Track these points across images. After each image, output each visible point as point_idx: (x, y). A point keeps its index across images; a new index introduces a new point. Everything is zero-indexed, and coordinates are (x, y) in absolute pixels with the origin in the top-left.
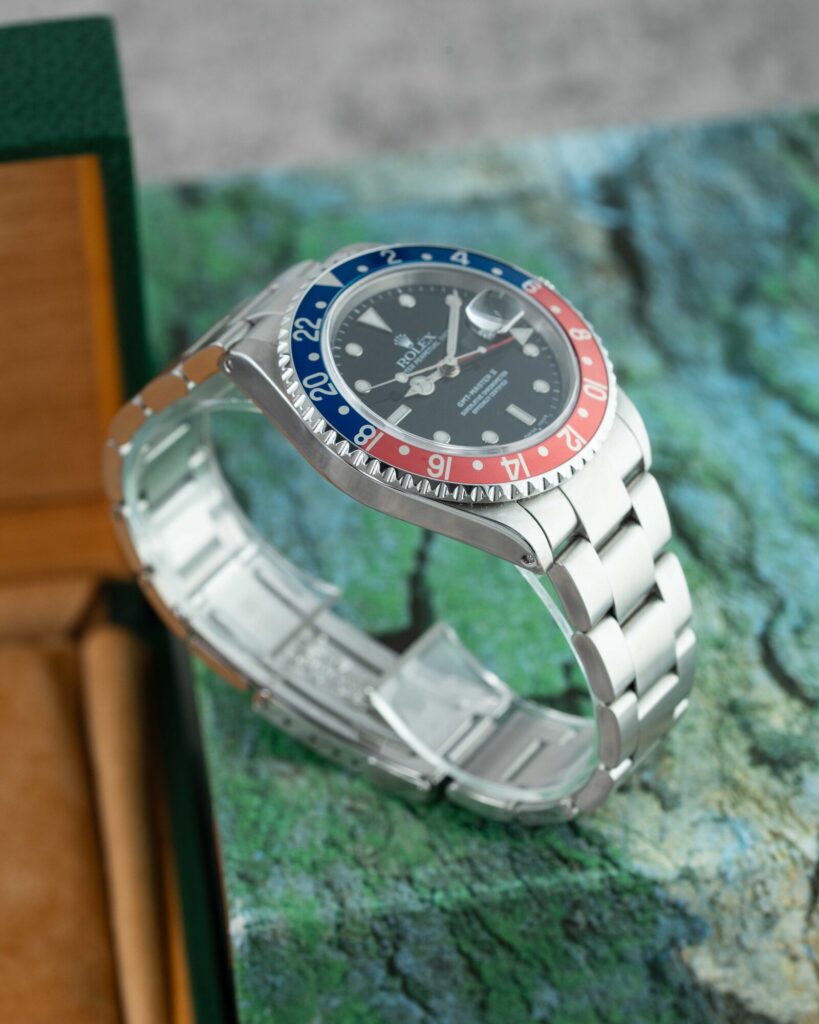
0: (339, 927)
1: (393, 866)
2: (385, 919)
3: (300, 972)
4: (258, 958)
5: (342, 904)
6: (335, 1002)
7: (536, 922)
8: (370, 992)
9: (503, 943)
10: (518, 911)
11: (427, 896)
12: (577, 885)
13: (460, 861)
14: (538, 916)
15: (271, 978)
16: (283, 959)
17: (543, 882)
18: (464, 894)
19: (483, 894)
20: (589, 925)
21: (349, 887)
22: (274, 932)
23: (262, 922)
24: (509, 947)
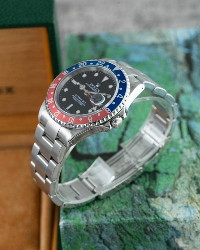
0: (87, 226)
1: (102, 212)
2: (98, 225)
3: (77, 236)
4: (66, 232)
5: (88, 220)
6: (86, 245)
7: (137, 229)
8: (94, 243)
9: (129, 233)
10: (132, 226)
11: (109, 220)
12: (147, 220)
13: (119, 212)
14: (138, 227)
15: (70, 237)
16: (73, 233)
17: (139, 219)
18: (119, 220)
19: (123, 221)
20: (151, 230)
21: (90, 216)
22: (70, 226)
23: (67, 223)
24: (130, 235)
